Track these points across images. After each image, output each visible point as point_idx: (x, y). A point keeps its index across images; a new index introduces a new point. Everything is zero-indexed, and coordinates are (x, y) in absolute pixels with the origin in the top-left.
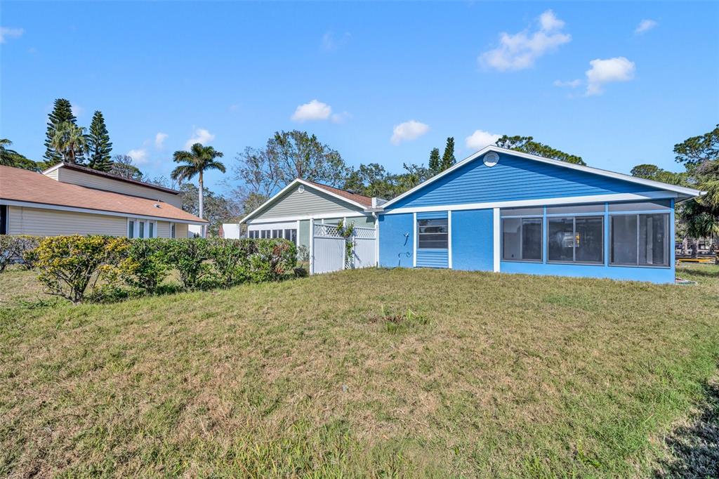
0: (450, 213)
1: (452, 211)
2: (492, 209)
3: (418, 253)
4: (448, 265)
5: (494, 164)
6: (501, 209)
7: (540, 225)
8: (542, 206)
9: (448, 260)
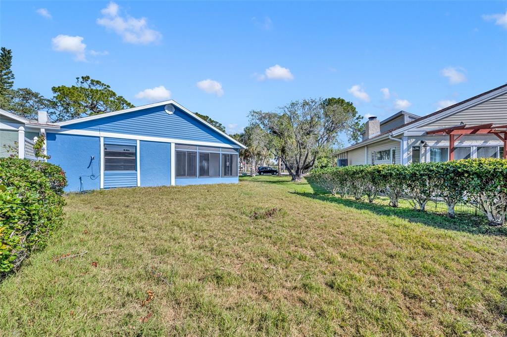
0: (138, 142)
1: (140, 141)
2: (170, 143)
3: (105, 175)
4: (137, 184)
5: (171, 113)
6: (176, 144)
7: (195, 156)
8: (197, 146)
9: (137, 180)
